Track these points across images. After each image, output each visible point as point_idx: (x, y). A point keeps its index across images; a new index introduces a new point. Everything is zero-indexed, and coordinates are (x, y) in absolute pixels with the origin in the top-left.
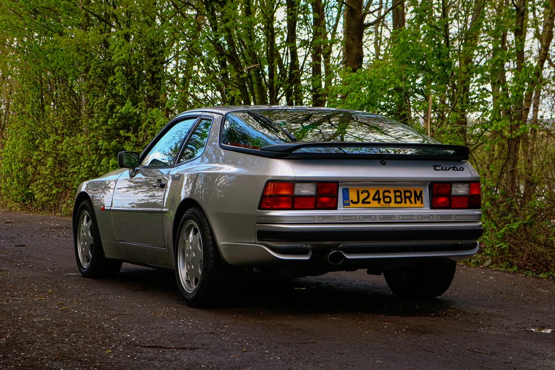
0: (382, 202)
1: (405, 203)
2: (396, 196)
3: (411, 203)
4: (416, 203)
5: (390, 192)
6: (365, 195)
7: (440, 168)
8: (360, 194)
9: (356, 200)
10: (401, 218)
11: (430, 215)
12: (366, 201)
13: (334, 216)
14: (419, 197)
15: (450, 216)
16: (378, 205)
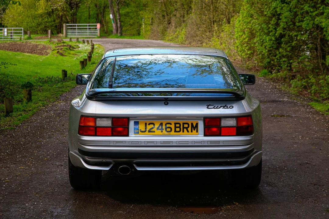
0: (164, 131)
1: (183, 132)
2: (176, 127)
3: (188, 131)
4: (192, 131)
5: (171, 124)
6: (152, 126)
7: (212, 107)
8: (148, 126)
9: (144, 130)
10: (178, 143)
11: (202, 141)
12: (152, 130)
13: (125, 141)
14: (195, 127)
15: (219, 142)
16: (161, 134)
